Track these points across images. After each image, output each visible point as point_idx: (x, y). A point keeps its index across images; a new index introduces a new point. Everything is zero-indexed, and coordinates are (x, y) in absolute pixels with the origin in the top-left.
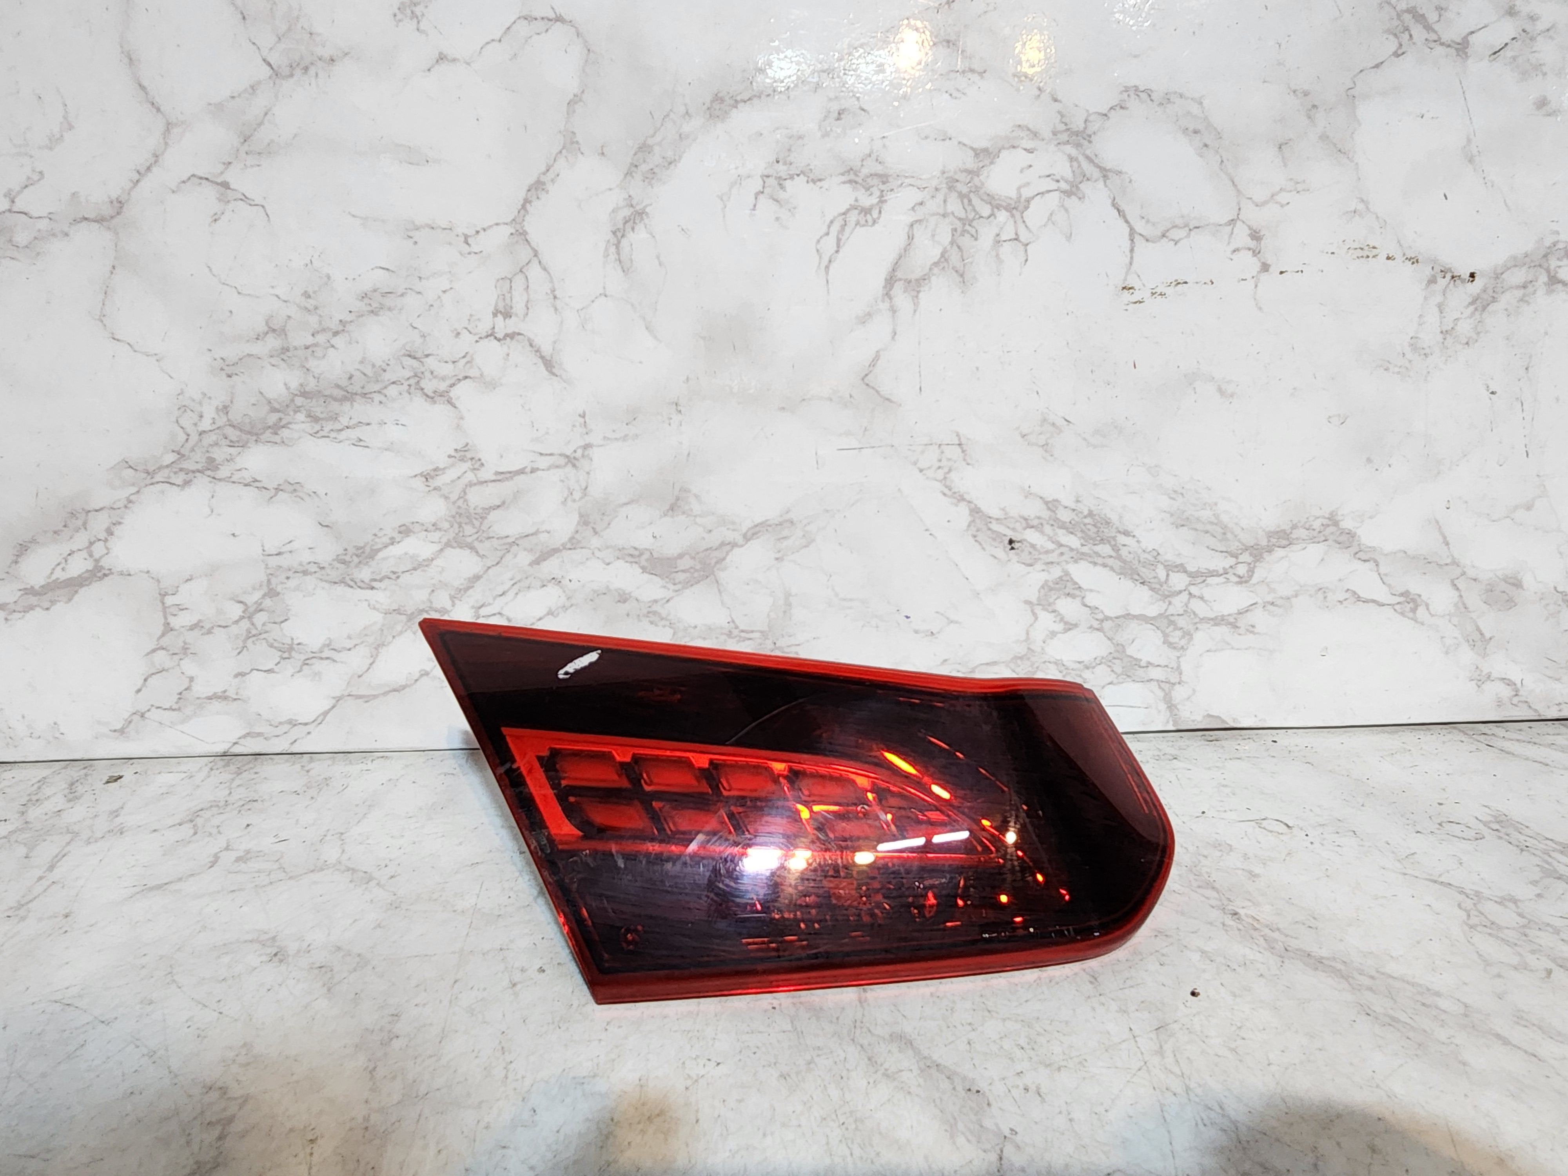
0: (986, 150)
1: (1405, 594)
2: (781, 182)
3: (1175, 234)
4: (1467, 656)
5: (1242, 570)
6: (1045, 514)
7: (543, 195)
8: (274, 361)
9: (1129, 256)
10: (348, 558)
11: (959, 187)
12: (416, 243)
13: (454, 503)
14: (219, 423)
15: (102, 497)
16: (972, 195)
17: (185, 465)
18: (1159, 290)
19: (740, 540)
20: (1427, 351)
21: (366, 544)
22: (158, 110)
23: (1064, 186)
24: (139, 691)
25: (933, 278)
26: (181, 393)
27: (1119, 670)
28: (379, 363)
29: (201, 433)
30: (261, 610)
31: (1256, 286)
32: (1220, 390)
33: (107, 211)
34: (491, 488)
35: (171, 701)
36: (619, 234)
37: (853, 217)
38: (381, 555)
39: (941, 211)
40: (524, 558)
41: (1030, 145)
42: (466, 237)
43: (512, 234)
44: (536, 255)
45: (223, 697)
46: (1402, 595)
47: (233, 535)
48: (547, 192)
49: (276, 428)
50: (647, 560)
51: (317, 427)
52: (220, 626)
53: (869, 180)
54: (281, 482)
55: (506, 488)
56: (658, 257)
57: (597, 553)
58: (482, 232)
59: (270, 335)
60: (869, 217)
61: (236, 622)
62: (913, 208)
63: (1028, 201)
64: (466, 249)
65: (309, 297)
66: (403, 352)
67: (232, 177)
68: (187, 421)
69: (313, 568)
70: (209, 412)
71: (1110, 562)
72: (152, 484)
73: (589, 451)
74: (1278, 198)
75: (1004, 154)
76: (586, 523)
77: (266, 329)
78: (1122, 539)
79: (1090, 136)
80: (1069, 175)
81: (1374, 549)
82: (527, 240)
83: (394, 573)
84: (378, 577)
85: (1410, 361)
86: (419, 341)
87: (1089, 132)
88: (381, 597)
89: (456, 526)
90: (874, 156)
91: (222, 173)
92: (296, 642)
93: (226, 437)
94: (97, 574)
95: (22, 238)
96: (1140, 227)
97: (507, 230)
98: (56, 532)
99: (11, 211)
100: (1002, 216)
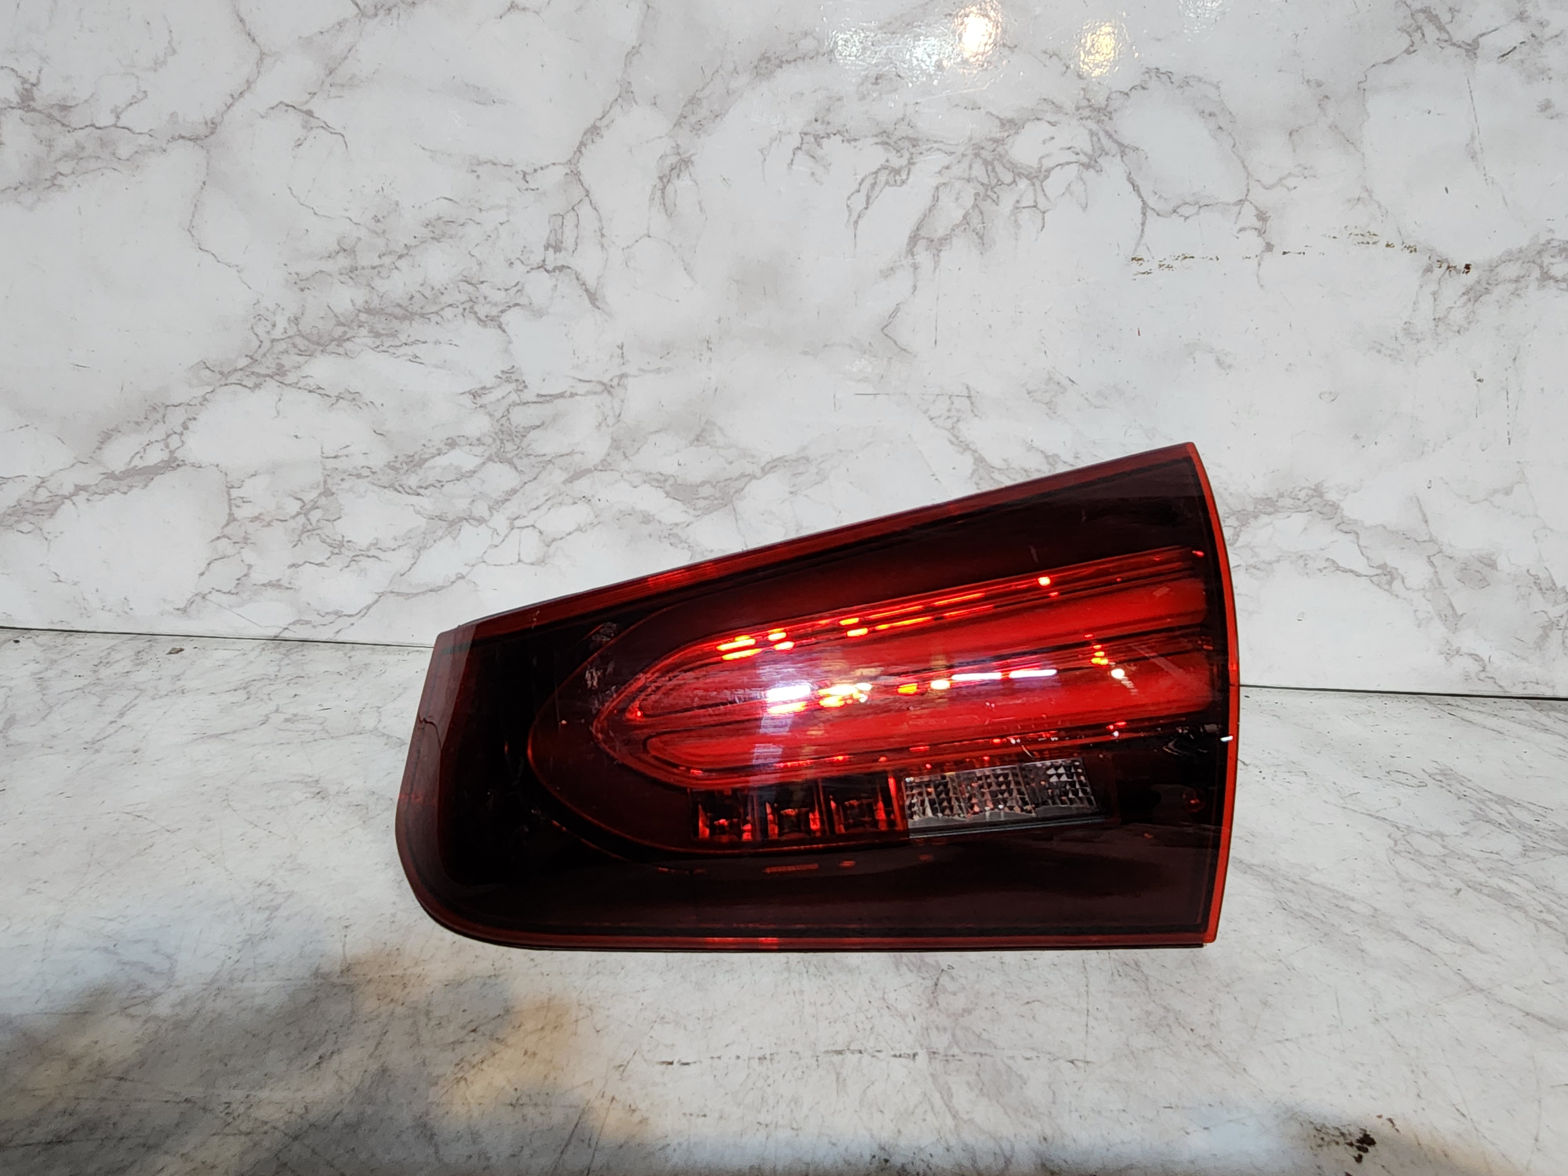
0: (1011, 121)
1: (1383, 566)
2: (818, 138)
3: (1186, 211)
4: (1439, 630)
6: (1045, 467)
7: (597, 139)
8: (342, 278)
9: (1140, 228)
10: (398, 465)
11: (984, 154)
12: (478, 177)
13: (498, 421)
14: (290, 333)
15: (181, 394)
16: (996, 163)
17: (256, 369)
18: (1166, 263)
19: (758, 473)
20: (1419, 337)
21: (416, 453)
22: (254, 40)
23: (1083, 159)
24: (202, 574)
25: (954, 238)
26: (258, 302)
28: (438, 286)
29: (273, 341)
30: (317, 508)
31: (1259, 265)
32: (1218, 361)
33: (203, 130)
34: (533, 410)
35: (230, 586)
36: (665, 180)
37: (883, 177)
38: (427, 465)
39: (966, 176)
40: (558, 476)
41: (1053, 118)
42: (525, 175)
43: (567, 174)
44: (587, 195)
45: (276, 585)
46: (1378, 567)
47: (296, 437)
48: (602, 137)
49: (342, 340)
50: (671, 485)
51: (378, 342)
52: (277, 520)
53: (900, 143)
54: (342, 391)
55: (546, 410)
56: (700, 203)
57: (626, 476)
58: (539, 171)
59: (342, 254)
60: (897, 177)
61: (294, 517)
62: (940, 172)
63: (1049, 171)
64: (526, 186)
65: (379, 221)
66: (461, 277)
67: (315, 105)
68: (260, 330)
69: (366, 472)
70: (282, 322)
72: (226, 385)
73: (625, 381)
74: (1284, 182)
75: (1029, 126)
76: (618, 448)
77: (338, 248)
79: (1111, 113)
80: (1088, 149)
81: (1355, 522)
82: (580, 180)
83: (440, 482)
84: (424, 485)
85: (1403, 345)
86: (476, 268)
87: (1109, 109)
88: (425, 503)
89: (498, 442)
90: (907, 120)
91: (307, 102)
92: (346, 539)
93: (295, 346)
94: (172, 464)
95: (124, 151)
96: (1152, 202)
97: (563, 170)
98: (137, 423)
99: (115, 126)
100: (1023, 184)
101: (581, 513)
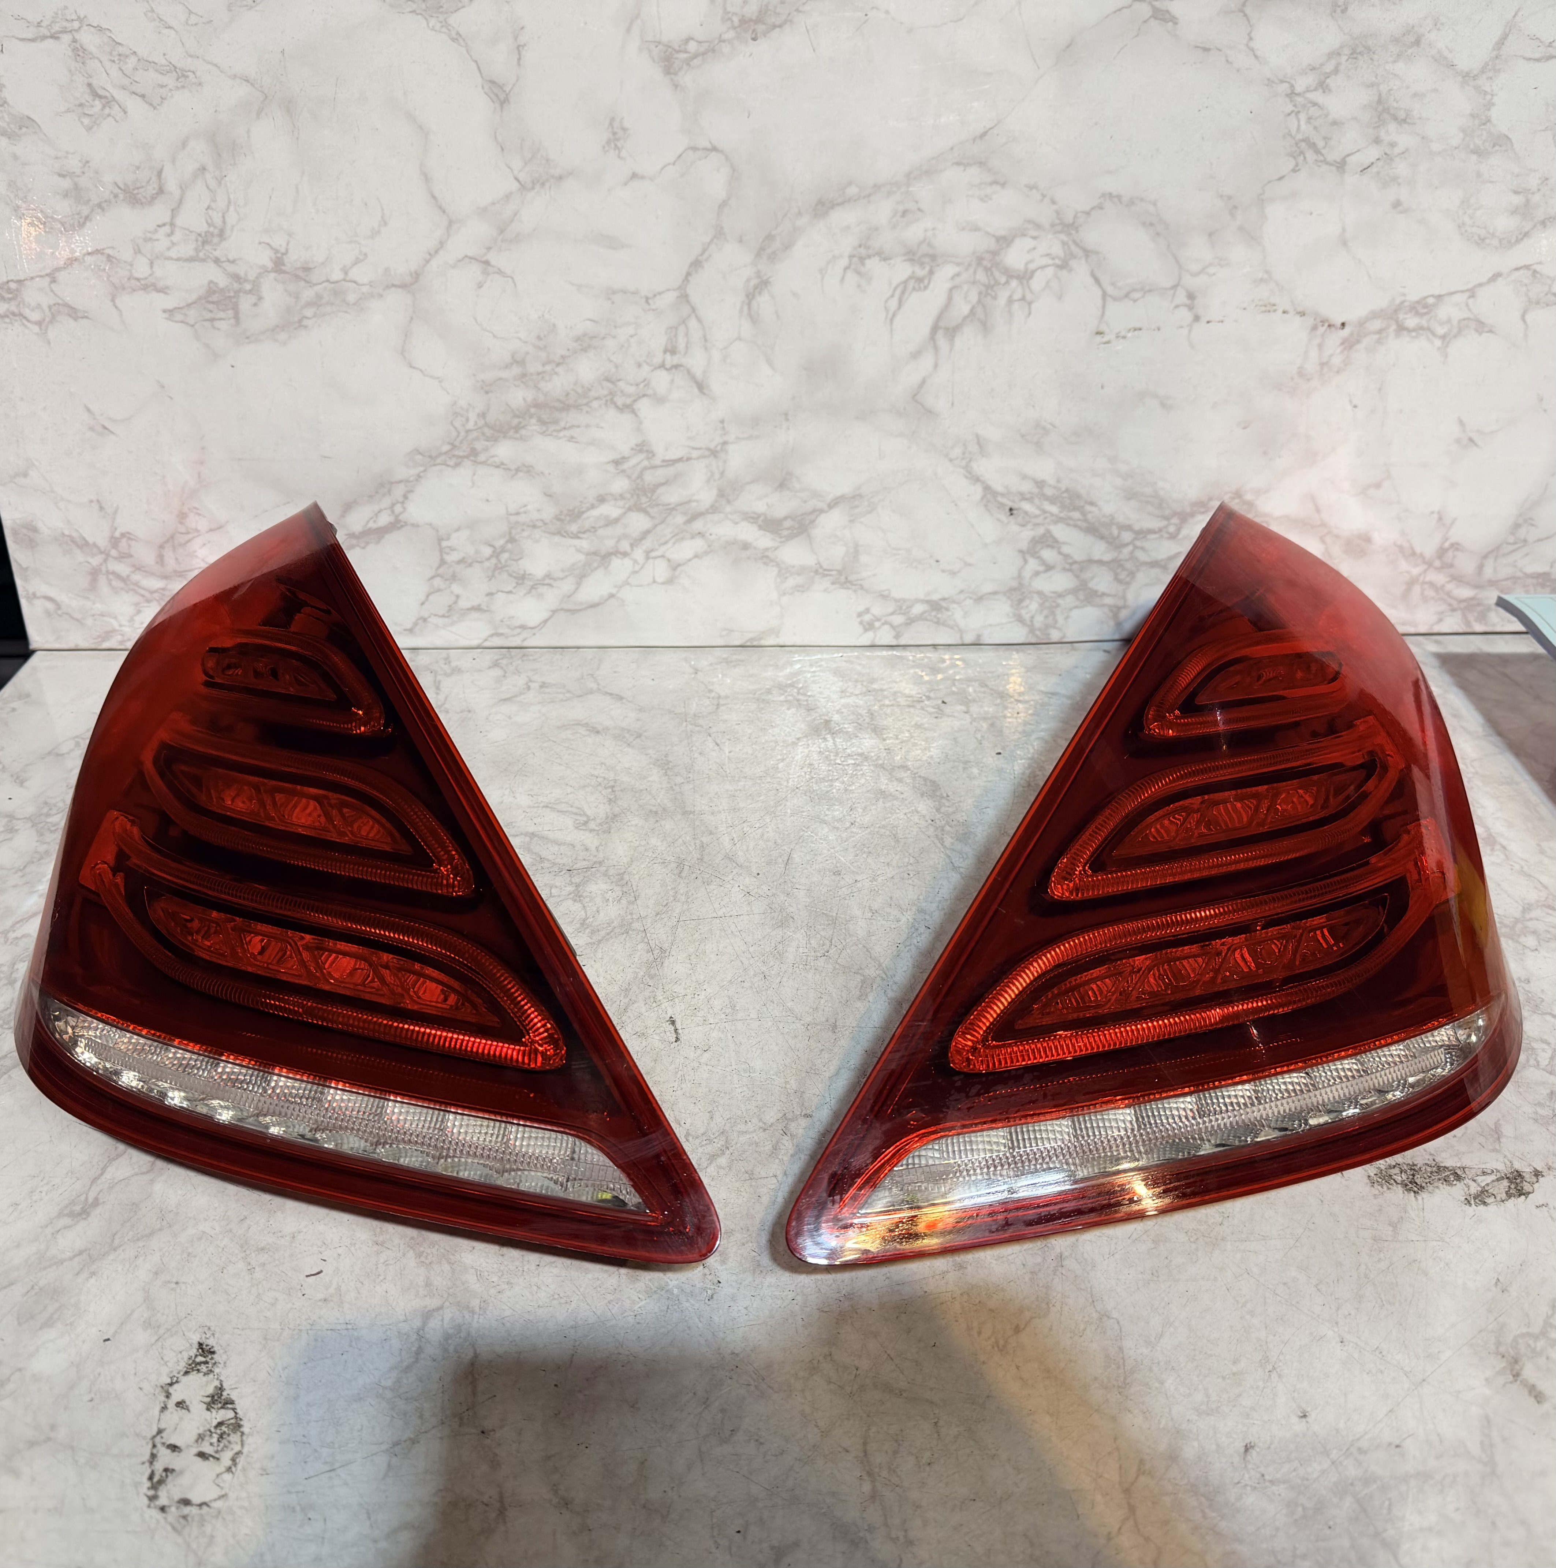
0: (1004, 238)
2: (862, 260)
3: (1134, 295)
5: (1172, 529)
6: (1036, 490)
7: (700, 270)
8: (516, 383)
9: (1101, 311)
10: (562, 517)
11: (984, 262)
12: (613, 303)
13: (634, 481)
14: (479, 424)
15: (401, 473)
16: (993, 269)
17: (456, 453)
18: (1121, 335)
19: (825, 508)
20: (1309, 377)
21: (575, 508)
22: (444, 212)
23: (1057, 262)
24: (423, 604)
25: (964, 327)
26: (455, 403)
27: (1082, 598)
28: (586, 385)
29: (468, 431)
30: (505, 551)
31: (1190, 331)
32: (1163, 405)
33: (408, 280)
34: (659, 471)
35: (444, 611)
36: (750, 297)
37: (910, 284)
38: (585, 515)
39: (971, 280)
40: (680, 519)
41: (1035, 234)
42: (647, 299)
43: (678, 297)
44: (693, 312)
45: (477, 609)
47: (487, 500)
48: (703, 269)
49: (517, 428)
50: (762, 521)
51: (544, 428)
52: (477, 561)
53: (922, 259)
54: (520, 466)
55: (670, 471)
56: (776, 314)
57: (729, 516)
58: (657, 296)
59: (514, 365)
60: (921, 284)
61: (488, 559)
62: (952, 278)
63: (1032, 272)
64: (648, 307)
65: (541, 339)
66: (603, 377)
67: (490, 257)
68: (458, 423)
69: (539, 524)
70: (473, 417)
71: (1079, 523)
72: (434, 465)
73: (726, 447)
74: (1206, 270)
75: (1017, 240)
76: (723, 496)
77: (511, 361)
78: (1088, 508)
79: (1077, 227)
80: (1061, 254)
82: (688, 301)
83: (594, 528)
84: (583, 531)
85: (1297, 384)
86: (613, 370)
87: (1077, 224)
88: (584, 544)
89: (635, 496)
90: (926, 242)
91: (485, 254)
92: (527, 573)
93: (483, 434)
94: (396, 525)
95: (351, 298)
96: (1110, 290)
97: (676, 294)
98: (371, 497)
99: (344, 280)
100: (1014, 283)
101: (699, 544)
